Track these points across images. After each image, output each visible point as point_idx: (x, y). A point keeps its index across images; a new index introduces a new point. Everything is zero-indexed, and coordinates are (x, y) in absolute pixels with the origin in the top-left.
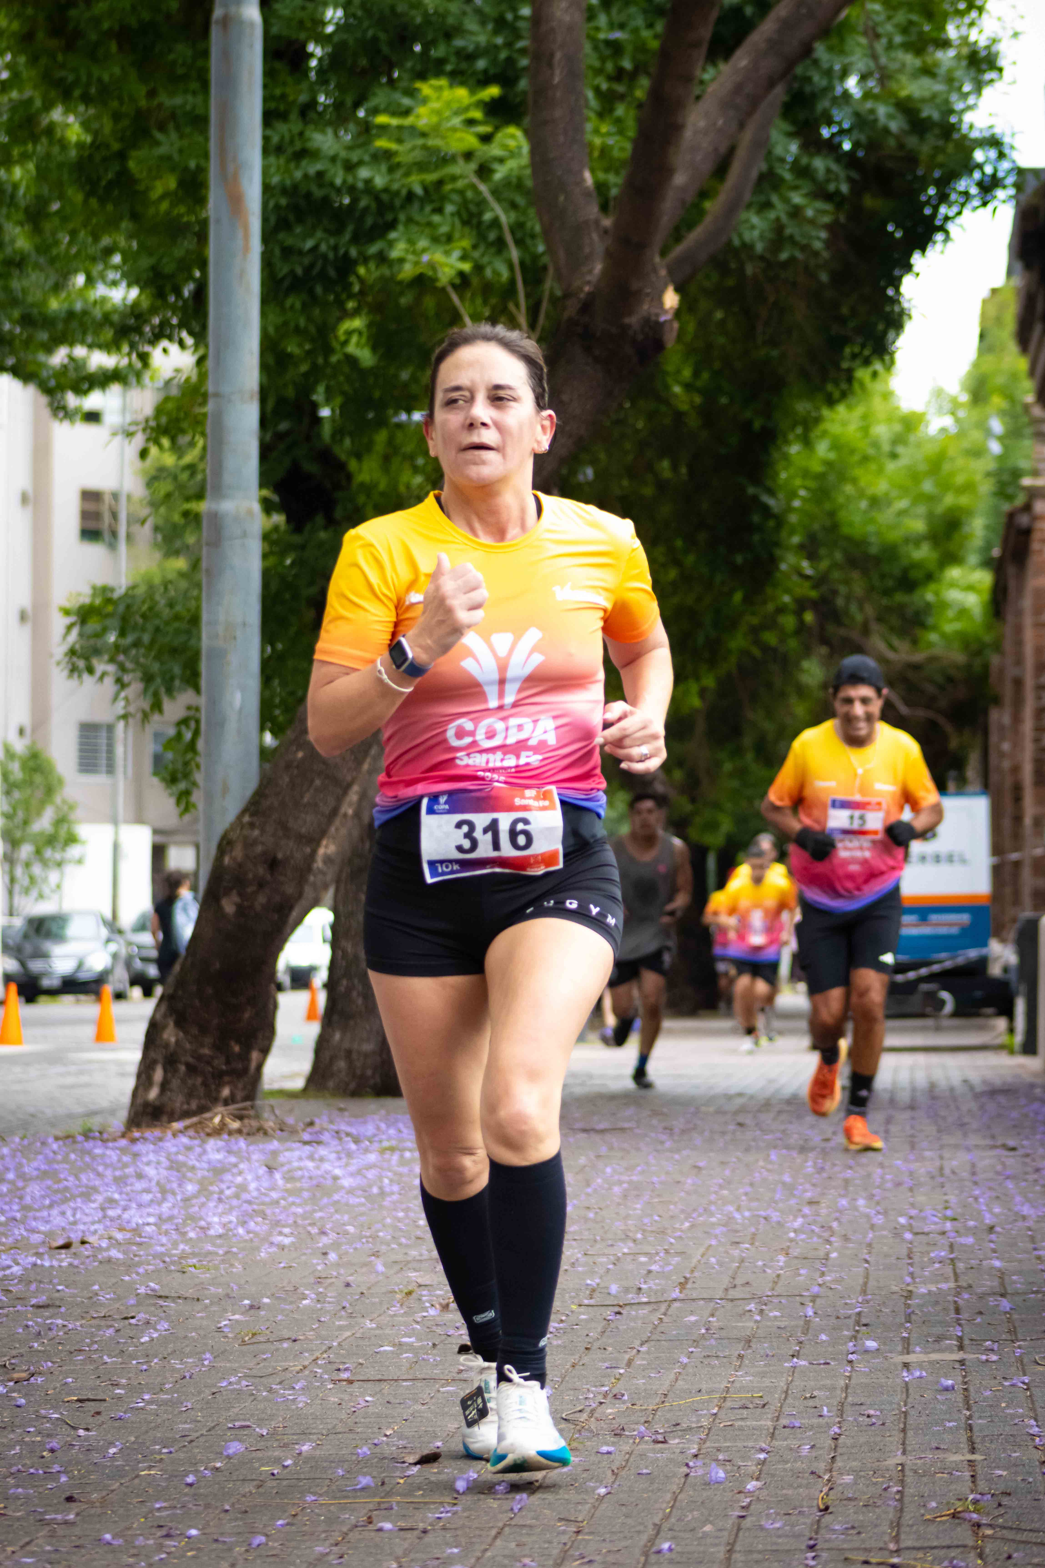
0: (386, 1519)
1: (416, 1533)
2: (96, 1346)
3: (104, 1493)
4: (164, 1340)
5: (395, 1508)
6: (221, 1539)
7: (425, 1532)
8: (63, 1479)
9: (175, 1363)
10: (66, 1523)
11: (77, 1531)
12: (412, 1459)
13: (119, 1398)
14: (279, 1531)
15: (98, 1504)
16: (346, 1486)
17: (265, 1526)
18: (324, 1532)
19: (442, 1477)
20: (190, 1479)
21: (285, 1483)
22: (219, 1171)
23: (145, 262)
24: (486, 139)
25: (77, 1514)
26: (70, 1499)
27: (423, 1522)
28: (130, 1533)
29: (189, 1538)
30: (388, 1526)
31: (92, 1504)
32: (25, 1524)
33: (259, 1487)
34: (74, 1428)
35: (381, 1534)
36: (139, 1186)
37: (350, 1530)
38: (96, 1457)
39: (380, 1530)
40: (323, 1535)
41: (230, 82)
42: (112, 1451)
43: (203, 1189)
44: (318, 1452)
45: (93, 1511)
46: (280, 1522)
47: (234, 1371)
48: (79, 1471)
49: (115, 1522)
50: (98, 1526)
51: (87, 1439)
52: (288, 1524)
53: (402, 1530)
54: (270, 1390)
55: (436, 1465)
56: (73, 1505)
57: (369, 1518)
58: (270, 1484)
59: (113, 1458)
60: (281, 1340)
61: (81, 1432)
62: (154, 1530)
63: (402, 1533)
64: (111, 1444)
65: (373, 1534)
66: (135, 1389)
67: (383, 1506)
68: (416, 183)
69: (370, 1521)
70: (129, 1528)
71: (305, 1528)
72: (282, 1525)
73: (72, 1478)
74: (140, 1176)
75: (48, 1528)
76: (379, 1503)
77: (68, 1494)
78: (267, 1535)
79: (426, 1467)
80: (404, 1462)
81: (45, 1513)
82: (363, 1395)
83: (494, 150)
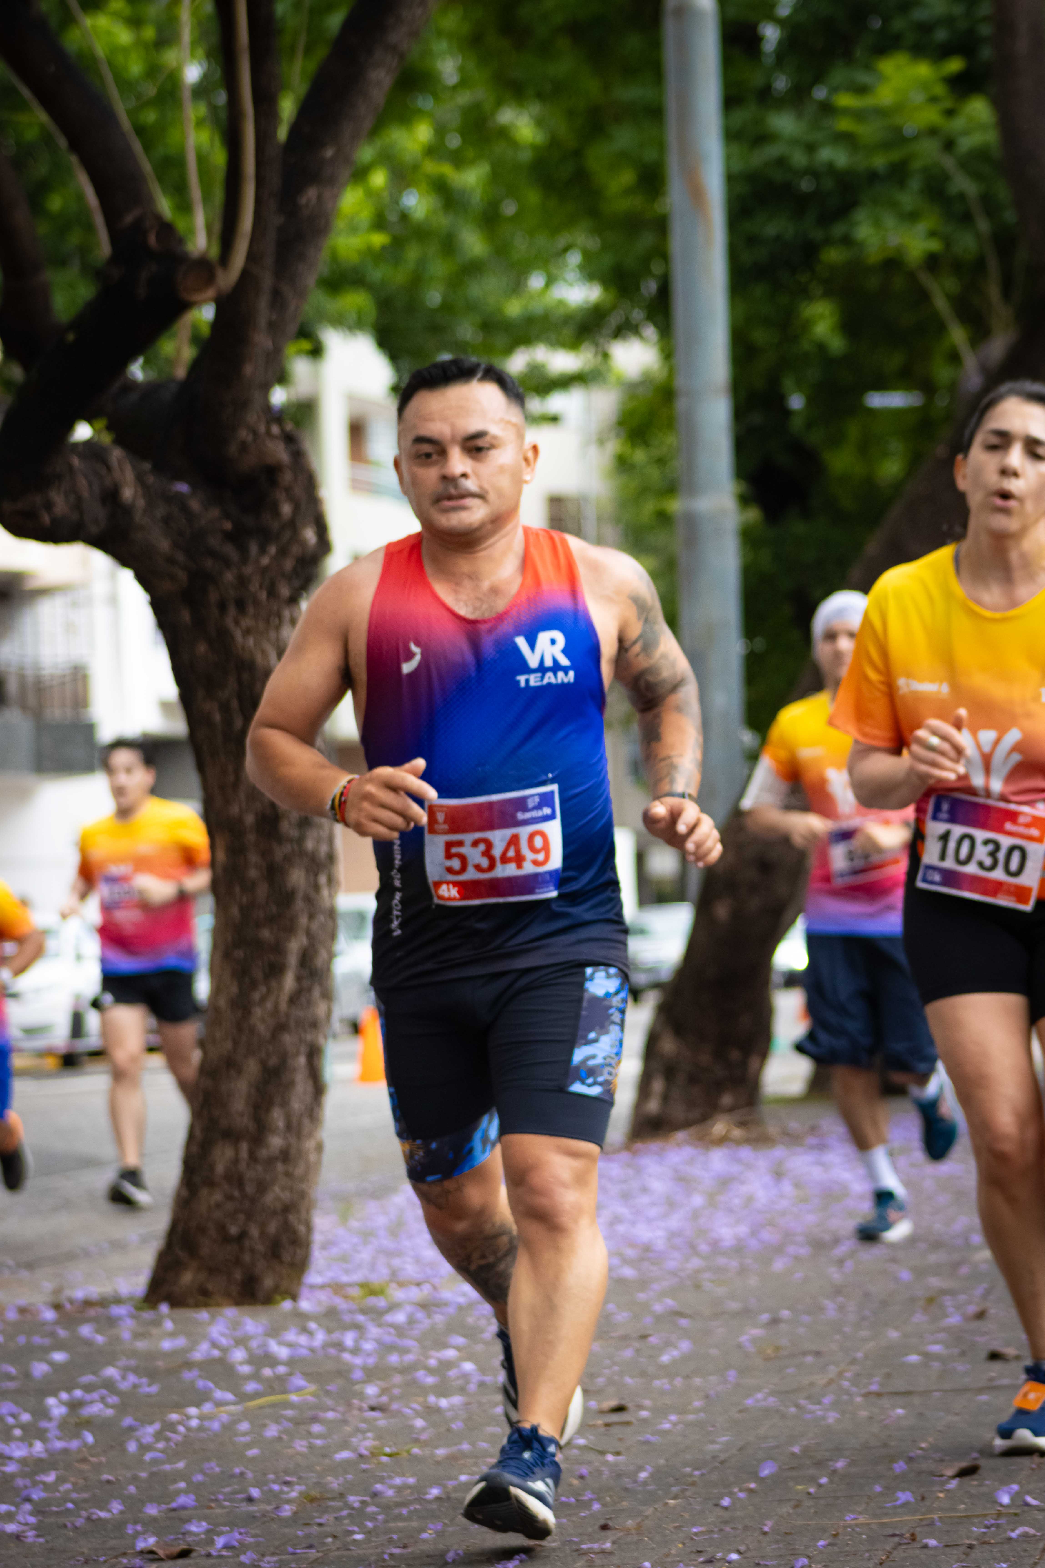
0: (931, 1535)
1: (962, 1549)
2: (616, 1368)
3: (639, 1520)
4: (685, 1358)
5: (938, 1524)
6: (762, 1563)
7: (971, 1547)
8: (596, 1507)
9: (697, 1381)
10: (603, 1552)
11: (615, 1560)
12: (950, 1472)
13: (645, 1421)
14: (821, 1552)
15: (633, 1531)
16: (886, 1502)
17: (806, 1547)
18: (868, 1551)
19: (984, 1489)
20: (726, 1502)
21: (822, 1502)
22: (725, 1182)
23: (608, 260)
24: (950, 113)
25: (614, 1543)
26: (605, 1527)
27: (968, 1538)
28: (669, 1559)
29: (729, 1562)
30: (932, 1542)
31: (628, 1532)
32: (561, 1555)
33: (796, 1507)
34: (603, 1453)
35: (925, 1551)
36: (644, 1200)
37: (895, 1548)
38: (627, 1482)
39: (926, 1546)
40: (867, 1555)
41: (686, 72)
42: (643, 1475)
43: (712, 1201)
44: (853, 1470)
45: (629, 1539)
46: (821, 1543)
47: (758, 1389)
48: (611, 1497)
49: (653, 1549)
50: (635, 1554)
51: (616, 1464)
52: (830, 1544)
53: (947, 1546)
54: (798, 1406)
55: (975, 1476)
56: (608, 1533)
57: (913, 1535)
58: (808, 1503)
59: (645, 1483)
60: (805, 1353)
61: (610, 1458)
62: (693, 1556)
63: (947, 1549)
64: (641, 1468)
65: (918, 1552)
66: (661, 1412)
67: (924, 1523)
68: (880, 162)
69: (913, 1537)
70: (667, 1555)
71: (847, 1548)
72: (824, 1546)
73: (604, 1505)
74: (645, 1190)
75: (585, 1558)
76: (921, 1520)
77: (602, 1522)
78: (809, 1557)
79: (966, 1480)
80: (941, 1476)
81: (581, 1542)
82: (894, 1407)
83: (958, 123)
